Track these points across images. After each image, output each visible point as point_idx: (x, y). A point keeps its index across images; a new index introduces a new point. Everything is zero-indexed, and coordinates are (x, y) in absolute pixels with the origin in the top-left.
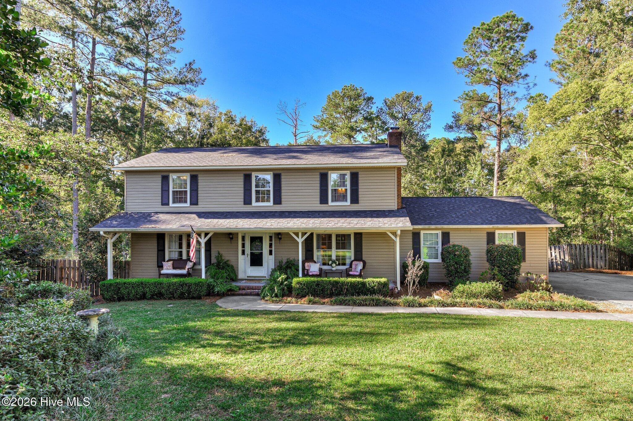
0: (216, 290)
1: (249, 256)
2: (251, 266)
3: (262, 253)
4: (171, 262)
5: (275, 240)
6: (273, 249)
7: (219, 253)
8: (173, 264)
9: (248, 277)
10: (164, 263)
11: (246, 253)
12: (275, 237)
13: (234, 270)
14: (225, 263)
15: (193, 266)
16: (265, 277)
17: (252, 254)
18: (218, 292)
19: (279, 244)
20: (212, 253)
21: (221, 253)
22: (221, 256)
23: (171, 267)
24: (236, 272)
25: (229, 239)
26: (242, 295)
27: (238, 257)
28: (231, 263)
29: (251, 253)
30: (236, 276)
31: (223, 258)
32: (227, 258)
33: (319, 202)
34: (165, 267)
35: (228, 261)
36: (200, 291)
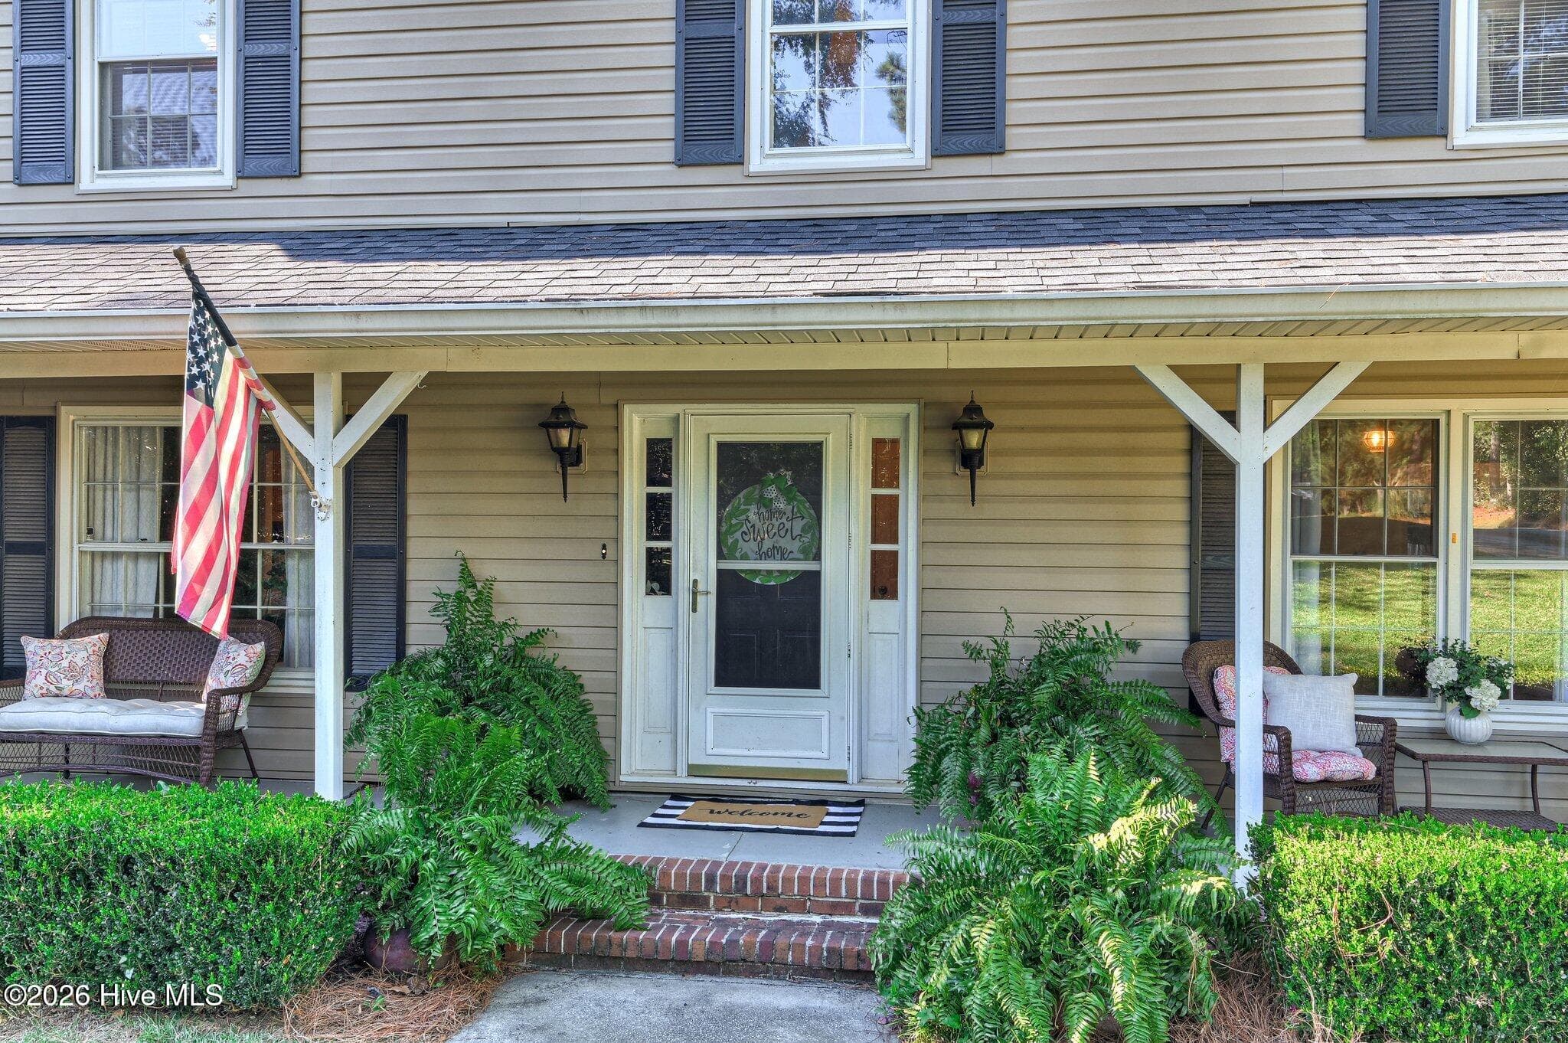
0: (436, 927)
1: (709, 605)
2: (720, 681)
3: (816, 575)
4: (97, 641)
5: (924, 476)
6: (908, 548)
7: (467, 576)
8: (108, 658)
9: (694, 770)
10: (33, 646)
11: (681, 580)
12: (925, 452)
13: (584, 709)
14: (517, 655)
15: (264, 675)
16: (840, 777)
17: (729, 585)
18: (452, 940)
19: (959, 509)
20: (413, 570)
21: (482, 571)
22: (485, 600)
23: (92, 680)
24: (604, 725)
25: (552, 465)
26: (683, 964)
27: (617, 606)
28: (568, 659)
29: (721, 573)
30: (606, 760)
31: (499, 617)
32: (529, 618)
33: (1356, 123)
34: (35, 681)
35: (536, 637)
36: (258, 937)
